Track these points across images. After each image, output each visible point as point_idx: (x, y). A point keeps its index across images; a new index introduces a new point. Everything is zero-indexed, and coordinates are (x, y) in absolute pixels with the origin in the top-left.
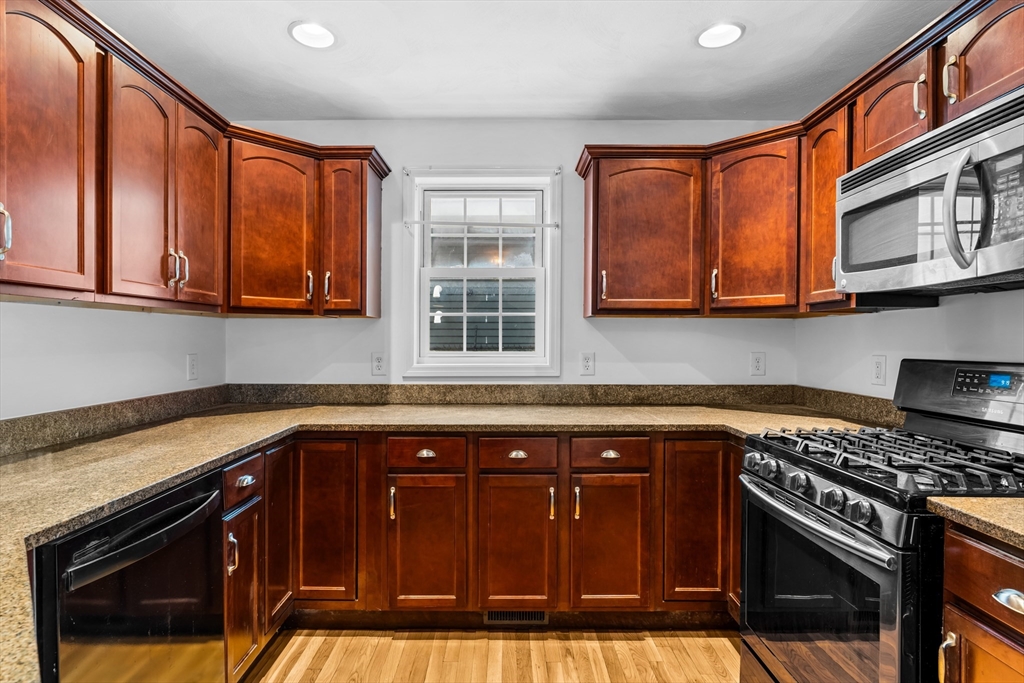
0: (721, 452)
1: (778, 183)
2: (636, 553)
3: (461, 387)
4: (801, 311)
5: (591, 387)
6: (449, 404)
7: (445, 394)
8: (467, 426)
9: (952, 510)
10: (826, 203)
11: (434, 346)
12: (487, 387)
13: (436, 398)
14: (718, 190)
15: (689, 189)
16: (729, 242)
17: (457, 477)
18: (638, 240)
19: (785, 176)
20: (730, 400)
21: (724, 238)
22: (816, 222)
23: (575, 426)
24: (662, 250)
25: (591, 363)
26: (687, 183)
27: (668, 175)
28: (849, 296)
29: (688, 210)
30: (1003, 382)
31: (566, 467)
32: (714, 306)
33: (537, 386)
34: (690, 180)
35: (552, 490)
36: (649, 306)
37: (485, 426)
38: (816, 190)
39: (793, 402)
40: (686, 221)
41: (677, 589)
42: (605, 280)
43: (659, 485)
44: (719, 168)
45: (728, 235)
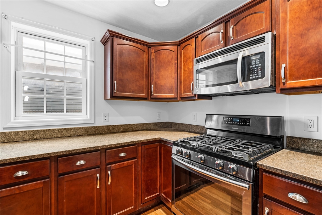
0: (158, 147)
1: (172, 59)
2: (132, 190)
3: (44, 131)
4: (178, 100)
5: (107, 126)
6: (36, 139)
7: (33, 135)
8: (51, 153)
9: (269, 167)
10: (187, 67)
11: (25, 111)
12: (58, 130)
13: (27, 137)
14: (153, 59)
15: (144, 56)
16: (157, 76)
17: (43, 182)
18: (128, 71)
19: (174, 57)
20: (152, 128)
21: (155, 75)
22: (183, 73)
23: (108, 145)
24: (136, 76)
25: (107, 117)
26: (143, 54)
27: (138, 50)
28: (195, 95)
29: (144, 63)
30: (237, 120)
31: (104, 163)
32: (152, 97)
33: (84, 128)
34: (144, 53)
35: (98, 175)
36: (132, 96)
37: (62, 152)
38: (183, 63)
39: (168, 127)
40: (143, 67)
41: (146, 198)
42: (116, 85)
43: (140, 162)
44: (153, 51)
45: (156, 74)
